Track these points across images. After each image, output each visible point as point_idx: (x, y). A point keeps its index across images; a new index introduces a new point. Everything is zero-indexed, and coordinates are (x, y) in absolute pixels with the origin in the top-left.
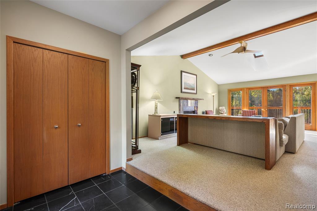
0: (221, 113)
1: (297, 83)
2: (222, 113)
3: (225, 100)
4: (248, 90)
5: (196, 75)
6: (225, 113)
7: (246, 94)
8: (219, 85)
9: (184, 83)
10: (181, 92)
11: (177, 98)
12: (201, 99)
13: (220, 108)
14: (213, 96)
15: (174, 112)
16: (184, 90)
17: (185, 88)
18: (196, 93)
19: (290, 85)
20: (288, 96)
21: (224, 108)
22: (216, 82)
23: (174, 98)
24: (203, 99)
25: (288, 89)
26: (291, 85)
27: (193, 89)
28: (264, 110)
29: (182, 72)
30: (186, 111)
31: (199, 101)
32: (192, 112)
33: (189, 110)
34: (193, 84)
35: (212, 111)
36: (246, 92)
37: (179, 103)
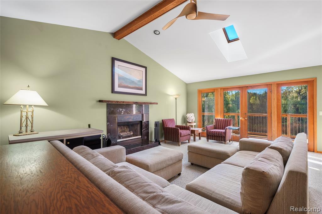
0: (189, 123)
1: (288, 81)
2: (190, 122)
3: (195, 105)
4: (222, 90)
5: (146, 68)
6: (194, 122)
7: (220, 97)
8: (187, 85)
9: (120, 78)
10: (112, 93)
11: (100, 101)
12: (154, 103)
13: (188, 115)
14: (176, 99)
15: (89, 126)
16: (117, 89)
17: (119, 86)
18: (146, 95)
19: (277, 84)
20: (274, 99)
21: (192, 114)
22: (183, 80)
23: (95, 102)
24: (157, 104)
25: (274, 88)
26: (279, 84)
27: (141, 89)
28: (243, 119)
29: (113, 60)
30: (125, 122)
31: (150, 105)
32: (137, 123)
33: (130, 120)
34: (139, 81)
35: (172, 120)
36: (220, 93)
37: (107, 109)
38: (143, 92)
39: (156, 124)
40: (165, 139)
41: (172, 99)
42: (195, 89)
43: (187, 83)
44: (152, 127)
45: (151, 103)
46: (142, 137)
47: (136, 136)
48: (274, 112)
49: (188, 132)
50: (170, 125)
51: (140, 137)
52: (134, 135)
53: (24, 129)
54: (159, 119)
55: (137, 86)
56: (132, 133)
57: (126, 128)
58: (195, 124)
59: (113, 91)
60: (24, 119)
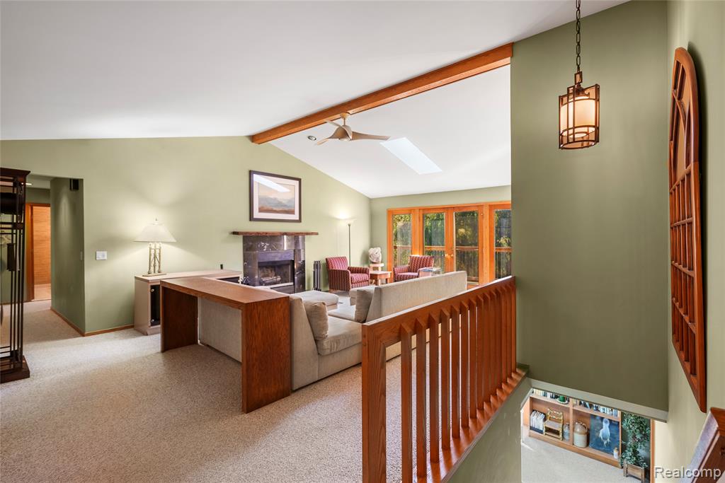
0: (373, 263)
1: (501, 202)
2: (374, 261)
3: (383, 235)
4: (422, 211)
5: (299, 180)
6: (382, 262)
8: (370, 201)
9: (260, 199)
10: (250, 220)
11: (235, 233)
12: (312, 234)
13: (371, 251)
14: (349, 225)
15: (222, 266)
16: (257, 215)
17: (261, 210)
18: (300, 221)
19: (490, 206)
21: (378, 250)
23: (228, 234)
24: (317, 234)
25: (486, 212)
26: (492, 205)
27: (292, 212)
28: (449, 257)
29: (251, 173)
30: (268, 262)
31: (306, 237)
32: (287, 263)
33: (277, 259)
34: (290, 201)
35: (343, 259)
36: (418, 217)
37: (244, 243)
38: (296, 217)
39: (316, 265)
40: (330, 288)
41: (343, 225)
42: (382, 209)
43: (371, 197)
44: (309, 270)
45: (307, 234)
46: (294, 284)
47: (286, 282)
48: (486, 247)
49: (365, 276)
50: (338, 267)
51: (292, 284)
52: (282, 281)
53: (152, 268)
54: (321, 258)
55: (286, 209)
56: (279, 279)
57: (270, 272)
58: (382, 265)
59: (251, 218)
60: (152, 257)
